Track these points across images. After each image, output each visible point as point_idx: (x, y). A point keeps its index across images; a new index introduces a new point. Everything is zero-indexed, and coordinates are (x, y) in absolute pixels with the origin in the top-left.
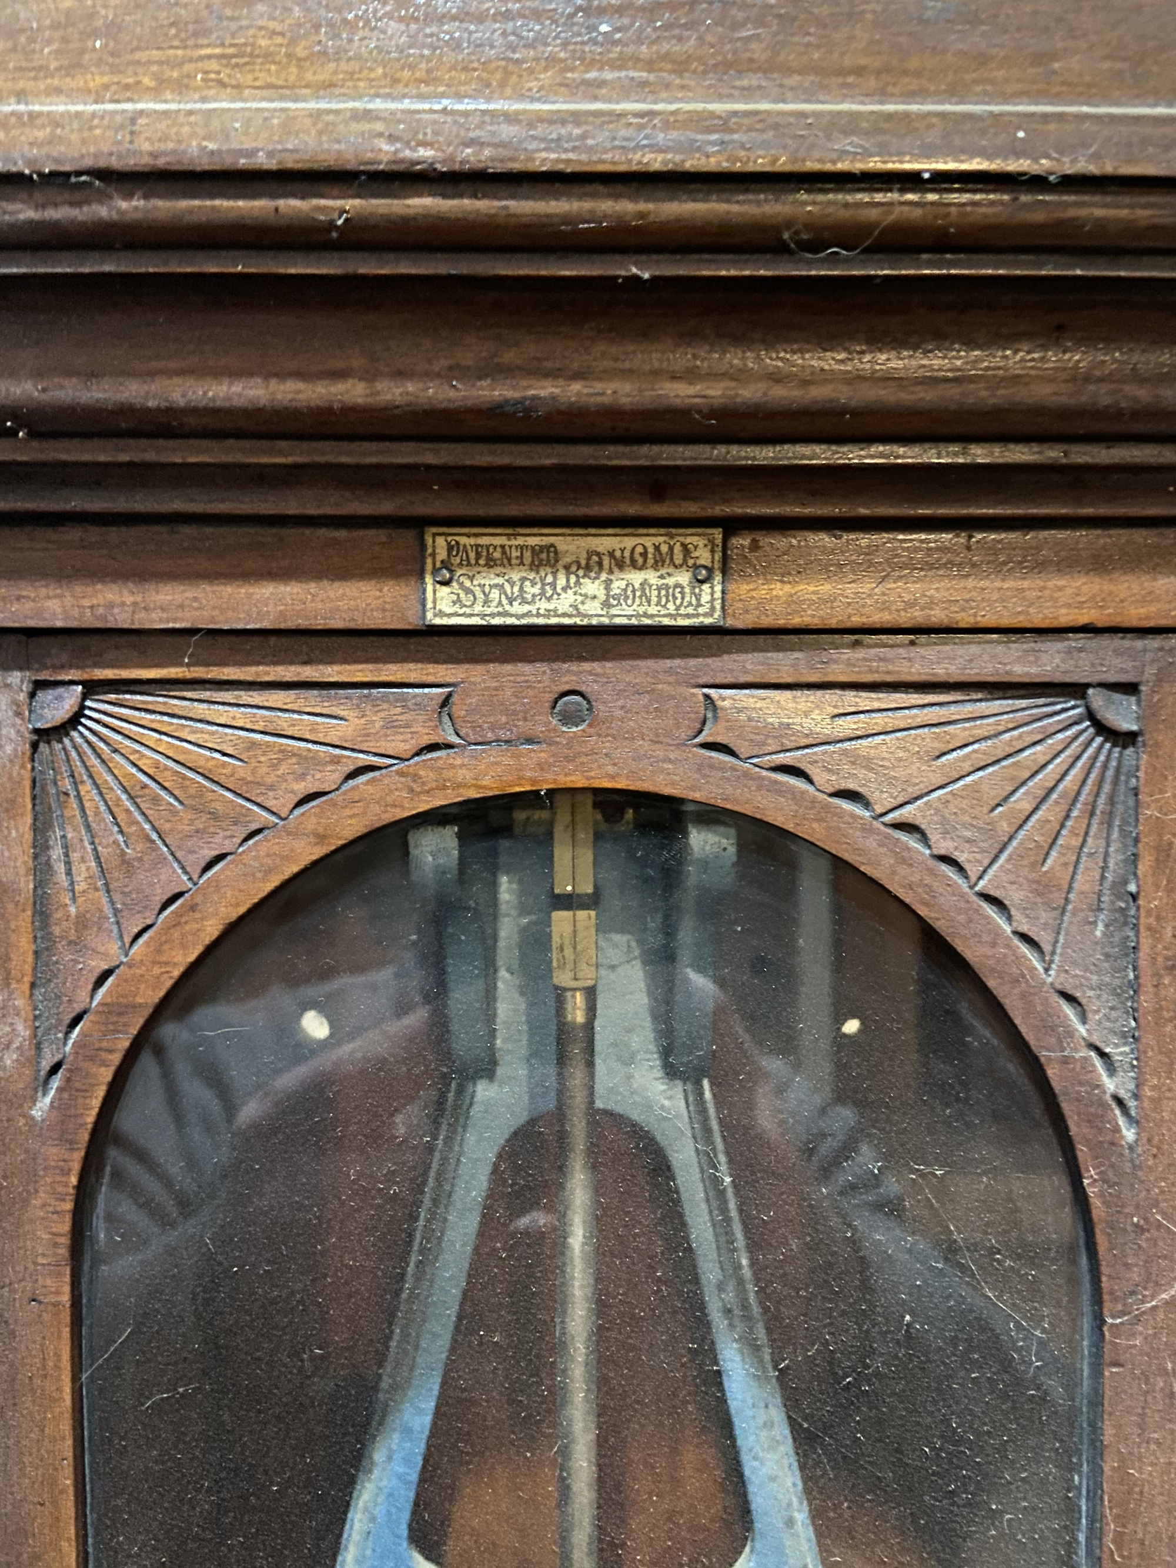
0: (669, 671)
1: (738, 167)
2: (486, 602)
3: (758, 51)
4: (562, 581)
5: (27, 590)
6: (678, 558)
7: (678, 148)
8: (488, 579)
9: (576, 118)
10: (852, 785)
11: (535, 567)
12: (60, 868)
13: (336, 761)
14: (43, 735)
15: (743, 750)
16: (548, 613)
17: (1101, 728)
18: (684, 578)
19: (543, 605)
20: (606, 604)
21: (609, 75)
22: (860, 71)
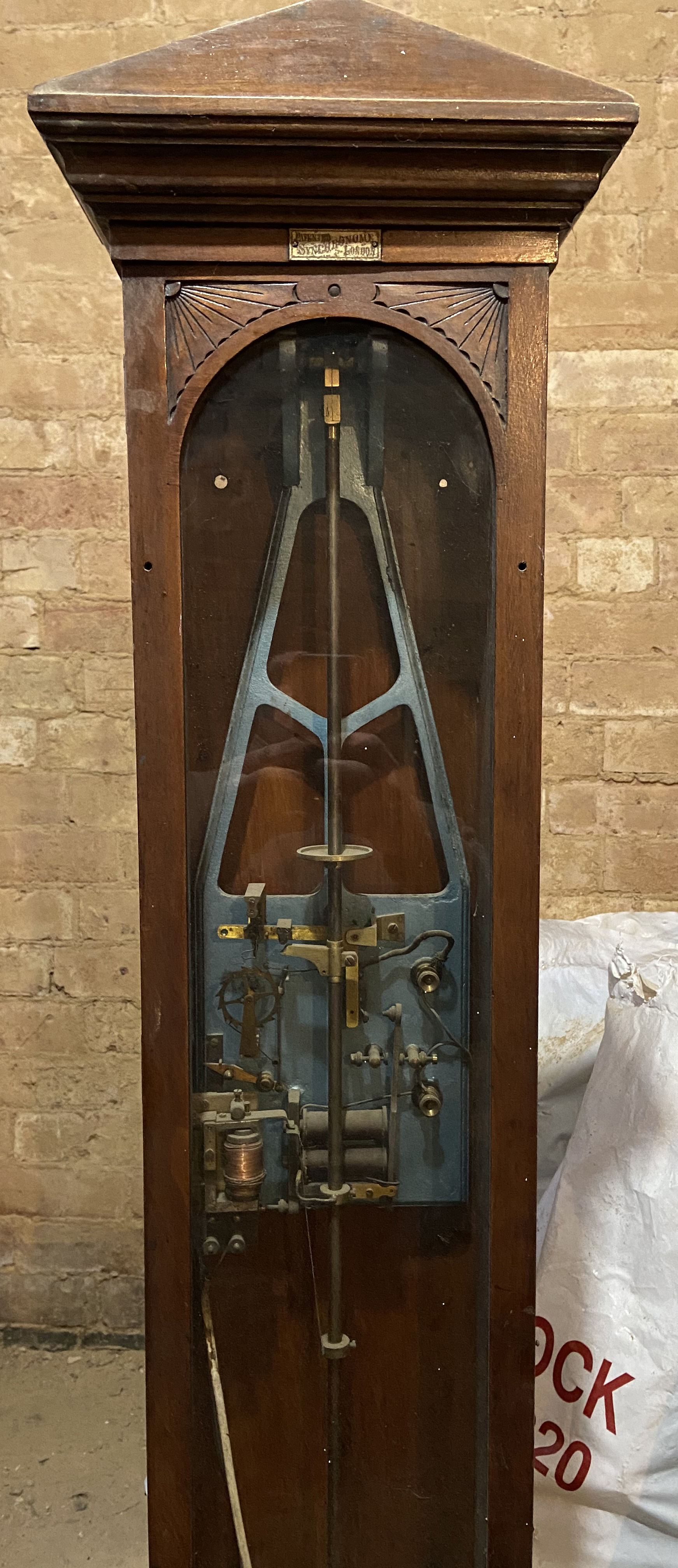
0: (365, 278)
1: (381, 116)
2: (308, 253)
3: (387, 83)
4: (331, 246)
5: (167, 248)
6: (367, 238)
7: (365, 110)
8: (309, 245)
9: (338, 102)
10: (421, 316)
11: (323, 241)
12: (174, 343)
13: (260, 308)
14: (169, 299)
15: (388, 303)
16: (327, 257)
17: (498, 298)
18: (369, 245)
19: (326, 254)
20: (345, 254)
21: (347, 90)
22: (415, 90)
